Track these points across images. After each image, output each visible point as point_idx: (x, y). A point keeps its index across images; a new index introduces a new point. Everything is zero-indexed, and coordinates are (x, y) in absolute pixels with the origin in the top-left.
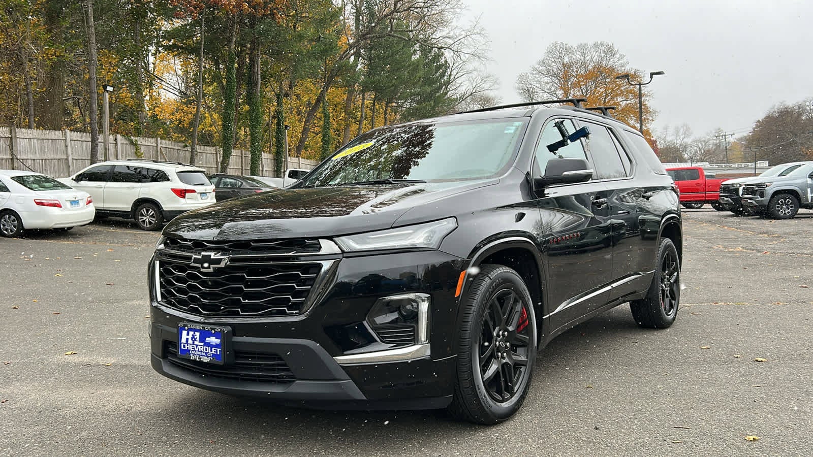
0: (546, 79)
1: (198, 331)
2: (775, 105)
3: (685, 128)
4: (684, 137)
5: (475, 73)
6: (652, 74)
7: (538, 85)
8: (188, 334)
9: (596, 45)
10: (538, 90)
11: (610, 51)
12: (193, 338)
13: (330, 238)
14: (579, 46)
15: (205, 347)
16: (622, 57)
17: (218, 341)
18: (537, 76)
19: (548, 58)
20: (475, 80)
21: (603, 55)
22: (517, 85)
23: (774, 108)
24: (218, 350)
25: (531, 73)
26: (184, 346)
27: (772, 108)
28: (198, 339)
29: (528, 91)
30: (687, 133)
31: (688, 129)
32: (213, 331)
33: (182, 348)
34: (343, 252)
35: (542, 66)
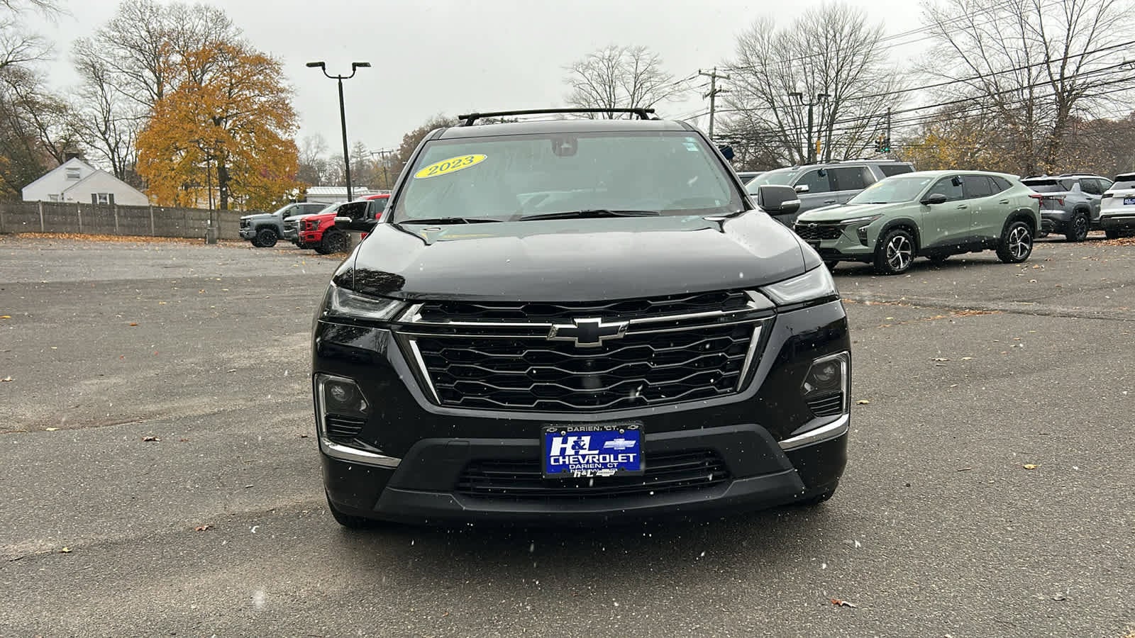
0: (122, 53)
1: (586, 434)
2: (432, 117)
3: (318, 140)
4: (317, 152)
5: (11, 29)
6: (355, 65)
7: (110, 60)
8: (565, 442)
9: (198, 10)
10: (111, 68)
11: (220, 20)
12: (577, 446)
13: (756, 289)
14: (172, 7)
15: (601, 456)
16: (239, 32)
17: (631, 443)
18: (107, 45)
19: (124, 19)
20: (11, 41)
21: (210, 25)
22: (73, 56)
23: (431, 120)
24: (631, 456)
25: (96, 40)
26: (557, 460)
27: (429, 121)
28: (587, 446)
29: (93, 66)
30: (320, 148)
31: (321, 141)
32: (622, 431)
33: (552, 463)
34: (778, 305)
35: (113, 31)
